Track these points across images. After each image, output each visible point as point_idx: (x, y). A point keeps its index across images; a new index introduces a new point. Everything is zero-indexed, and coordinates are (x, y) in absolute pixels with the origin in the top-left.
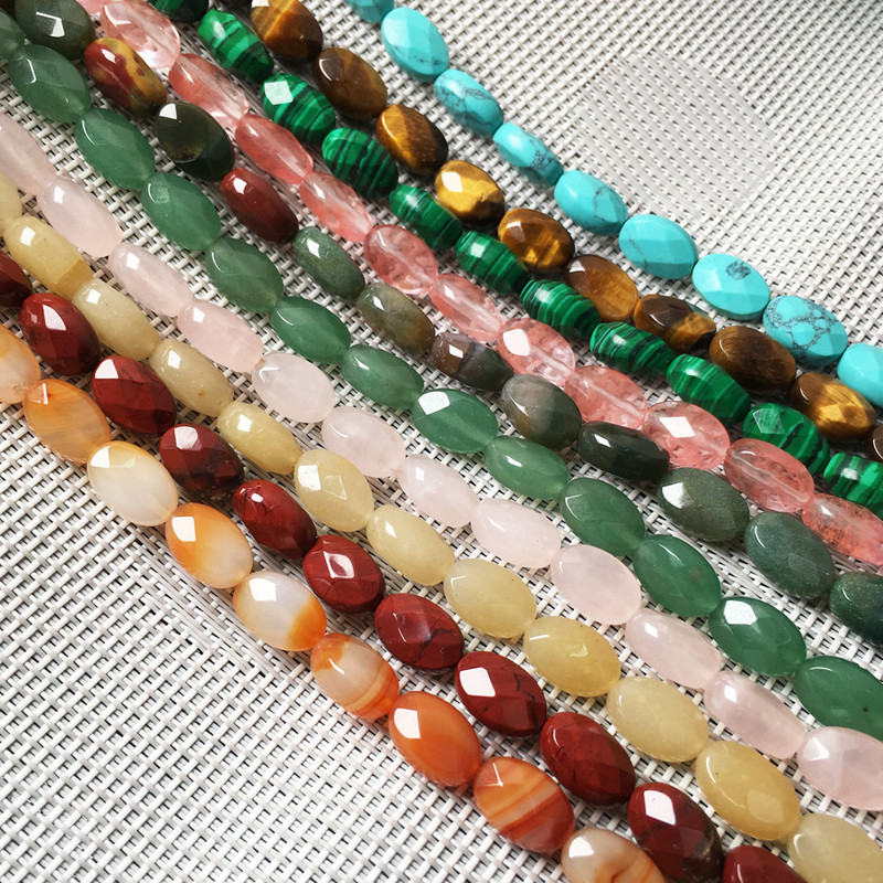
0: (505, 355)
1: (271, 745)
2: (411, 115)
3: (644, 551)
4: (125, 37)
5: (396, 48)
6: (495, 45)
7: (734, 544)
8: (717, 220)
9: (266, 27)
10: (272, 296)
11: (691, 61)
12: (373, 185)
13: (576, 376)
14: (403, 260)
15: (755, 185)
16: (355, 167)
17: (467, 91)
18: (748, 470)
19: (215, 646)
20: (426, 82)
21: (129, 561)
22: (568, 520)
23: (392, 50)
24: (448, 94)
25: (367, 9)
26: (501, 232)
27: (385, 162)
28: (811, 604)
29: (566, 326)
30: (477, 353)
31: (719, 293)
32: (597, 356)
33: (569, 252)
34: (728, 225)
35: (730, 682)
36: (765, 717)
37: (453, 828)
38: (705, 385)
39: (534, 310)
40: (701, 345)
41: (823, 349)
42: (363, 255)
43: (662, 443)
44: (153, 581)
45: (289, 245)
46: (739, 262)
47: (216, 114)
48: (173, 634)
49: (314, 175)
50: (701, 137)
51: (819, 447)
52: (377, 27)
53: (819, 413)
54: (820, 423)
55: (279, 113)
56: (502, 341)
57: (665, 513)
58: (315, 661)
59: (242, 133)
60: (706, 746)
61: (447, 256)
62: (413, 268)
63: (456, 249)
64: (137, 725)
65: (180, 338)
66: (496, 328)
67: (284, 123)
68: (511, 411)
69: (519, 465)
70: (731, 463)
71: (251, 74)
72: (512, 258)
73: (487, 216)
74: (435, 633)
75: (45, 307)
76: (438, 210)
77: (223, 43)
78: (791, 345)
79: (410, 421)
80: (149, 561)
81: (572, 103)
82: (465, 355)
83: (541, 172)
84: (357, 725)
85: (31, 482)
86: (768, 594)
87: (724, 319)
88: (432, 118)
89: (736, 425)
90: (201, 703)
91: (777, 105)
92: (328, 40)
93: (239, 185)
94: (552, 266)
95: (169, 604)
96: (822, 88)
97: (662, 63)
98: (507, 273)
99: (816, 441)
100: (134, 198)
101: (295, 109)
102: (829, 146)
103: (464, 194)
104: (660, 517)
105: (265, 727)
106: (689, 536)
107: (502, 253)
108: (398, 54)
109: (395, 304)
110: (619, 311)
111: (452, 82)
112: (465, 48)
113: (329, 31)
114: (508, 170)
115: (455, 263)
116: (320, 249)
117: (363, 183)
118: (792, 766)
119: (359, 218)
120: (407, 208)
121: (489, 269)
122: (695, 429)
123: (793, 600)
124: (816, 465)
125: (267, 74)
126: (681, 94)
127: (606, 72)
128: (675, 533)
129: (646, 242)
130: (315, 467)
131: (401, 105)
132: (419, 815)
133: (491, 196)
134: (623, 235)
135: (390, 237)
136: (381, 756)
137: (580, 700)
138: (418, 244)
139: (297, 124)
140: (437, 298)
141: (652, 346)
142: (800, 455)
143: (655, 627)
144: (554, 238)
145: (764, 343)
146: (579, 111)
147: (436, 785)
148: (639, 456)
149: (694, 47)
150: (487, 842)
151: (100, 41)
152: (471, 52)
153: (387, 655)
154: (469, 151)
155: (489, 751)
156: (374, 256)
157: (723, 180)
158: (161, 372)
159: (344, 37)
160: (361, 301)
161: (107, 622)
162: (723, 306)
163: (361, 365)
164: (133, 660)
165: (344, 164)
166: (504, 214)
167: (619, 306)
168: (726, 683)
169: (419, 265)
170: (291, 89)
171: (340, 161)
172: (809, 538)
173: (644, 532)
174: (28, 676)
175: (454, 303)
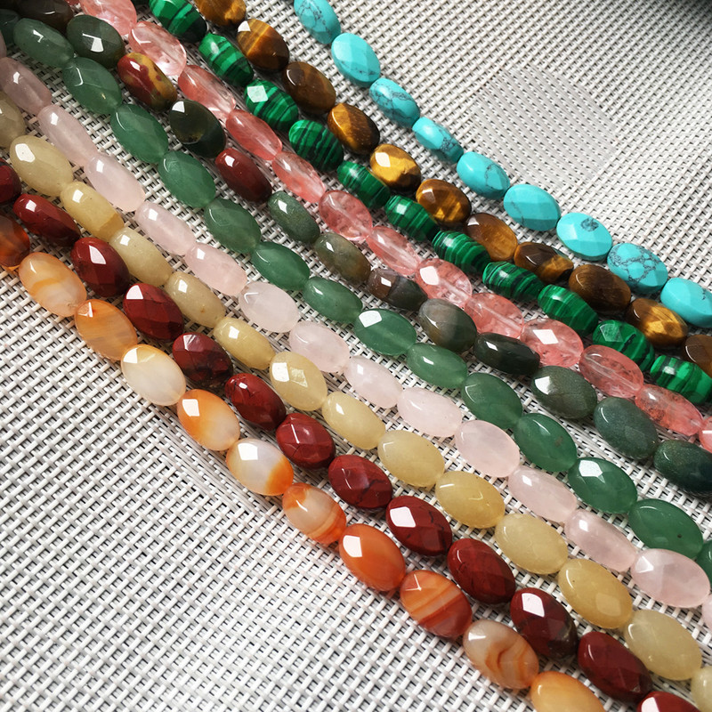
0: (421, 285)
1: (254, 563)
2: (353, 111)
3: (522, 424)
4: (147, 52)
5: (343, 62)
6: (414, 60)
7: (586, 420)
8: (574, 189)
9: (248, 46)
10: (253, 240)
11: (555, 73)
12: (325, 162)
13: (473, 300)
14: (347, 216)
15: (601, 164)
16: (313, 148)
17: (394, 94)
18: (595, 367)
19: (212, 492)
20: (364, 87)
21: (150, 431)
22: (468, 403)
23: (339, 64)
24: (380, 96)
25: (321, 33)
26: (418, 196)
27: (334, 145)
28: (641, 463)
29: (465, 264)
30: (401, 283)
31: (575, 241)
32: (488, 286)
33: (467, 211)
34: (582, 192)
35: (583, 517)
36: (608, 542)
37: (385, 621)
38: (566, 306)
39: (442, 252)
40: (563, 278)
41: (651, 281)
42: (318, 212)
43: (534, 348)
44: (167, 445)
45: (264, 205)
46: (590, 219)
47: (212, 109)
48: (182, 483)
49: (283, 154)
50: (563, 129)
51: (647, 351)
52: (328, 47)
53: (648, 327)
54: (648, 334)
55: (258, 108)
56: (419, 274)
57: (537, 399)
58: (285, 503)
59: (230, 122)
60: (566, 562)
61: (378, 213)
62: (354, 222)
63: (386, 209)
64: (157, 548)
65: (187, 271)
66: (415, 265)
67: (261, 116)
68: (426, 326)
69: (432, 363)
70: (584, 362)
71: (237, 80)
72: (426, 215)
73: (408, 185)
74: (372, 482)
75: (90, 247)
76: (373, 179)
77: (217, 57)
78: (627, 279)
79: (352, 332)
80: (164, 432)
81: (469, 103)
82: (392, 284)
83: (447, 153)
84: (315, 549)
85: (79, 374)
86: (610, 456)
87: (579, 260)
88: (368, 113)
89: (588, 336)
90: (203, 533)
91: (618, 106)
92: (293, 55)
93: (229, 161)
94: (455, 221)
95: (179, 462)
96: (650, 94)
97: (534, 75)
98: (423, 226)
99: (645, 346)
100: (153, 169)
101: (269, 106)
102: (655, 136)
103: (392, 168)
104: (533, 401)
105: (249, 551)
106: (554, 415)
107: (420, 211)
108: (343, 66)
109: (342, 248)
110: (503, 254)
111: (383, 87)
112: (392, 62)
113: (293, 50)
114: (423, 152)
115: (384, 219)
116: (288, 208)
117: (319, 160)
118: (627, 577)
119: (316, 186)
120: (351, 178)
121: (410, 223)
122: (559, 339)
123: (629, 460)
124: (645, 364)
125: (249, 81)
126: (548, 97)
127: (494, 81)
128: (544, 412)
129: (524, 204)
130: (285, 364)
131: (345, 104)
132: (361, 611)
133: (411, 170)
134: (507, 199)
135: (337, 199)
136: (333, 571)
137: (476, 531)
138: (358, 204)
139: (271, 116)
140: (372, 243)
141: (528, 279)
142: (633, 357)
143: (529, 478)
144: (457, 201)
145: (609, 277)
146: (474, 109)
147: (373, 590)
148: (518, 357)
149: (558, 63)
150: (410, 631)
151: (129, 55)
152: (396, 65)
153: (337, 499)
154: (395, 137)
155: (411, 567)
156: (326, 213)
157: (579, 160)
158: (173, 295)
159: (304, 53)
160: (317, 246)
161: (134, 475)
162: (579, 250)
163: (317, 291)
164: (153, 502)
165: (305, 146)
166: (420, 183)
167: (504, 250)
168: (580, 518)
169: (359, 219)
170: (267, 92)
171: (302, 144)
172: (639, 416)
173: (521, 411)
174: (79, 513)
175: (384, 247)
